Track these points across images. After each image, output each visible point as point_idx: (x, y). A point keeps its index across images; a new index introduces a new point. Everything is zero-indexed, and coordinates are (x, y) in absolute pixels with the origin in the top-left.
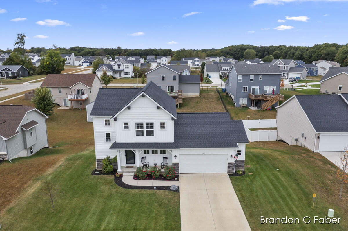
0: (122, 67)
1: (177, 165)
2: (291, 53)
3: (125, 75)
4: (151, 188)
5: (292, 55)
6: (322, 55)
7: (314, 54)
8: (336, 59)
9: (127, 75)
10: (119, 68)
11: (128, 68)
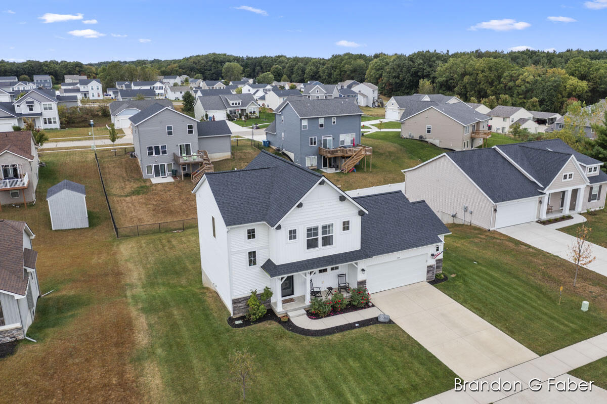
0: (37, 109)
1: (363, 283)
2: (298, 69)
3: (45, 123)
5: (300, 72)
6: (346, 72)
7: (335, 71)
8: (367, 79)
9: (50, 123)
10: (31, 110)
11: (51, 109)
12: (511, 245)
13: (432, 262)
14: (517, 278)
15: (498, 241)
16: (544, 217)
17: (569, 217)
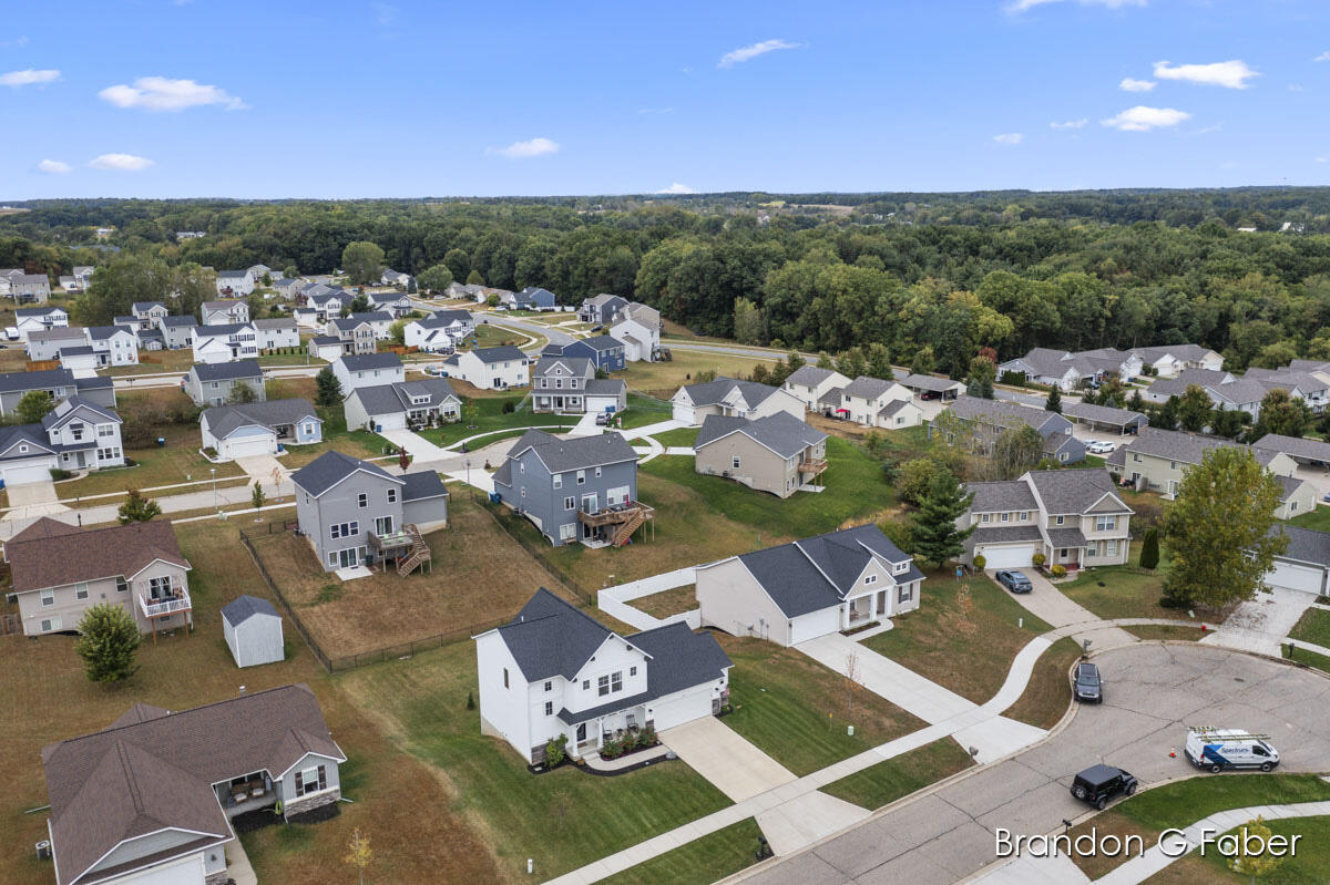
0: (88, 436)
1: (651, 722)
4: (642, 765)
6: (597, 271)
7: (576, 268)
8: (638, 287)
9: (109, 456)
10: (78, 437)
11: (111, 433)
12: (804, 665)
13: (717, 696)
14: (799, 705)
15: (792, 661)
16: (848, 626)
17: (876, 624)
